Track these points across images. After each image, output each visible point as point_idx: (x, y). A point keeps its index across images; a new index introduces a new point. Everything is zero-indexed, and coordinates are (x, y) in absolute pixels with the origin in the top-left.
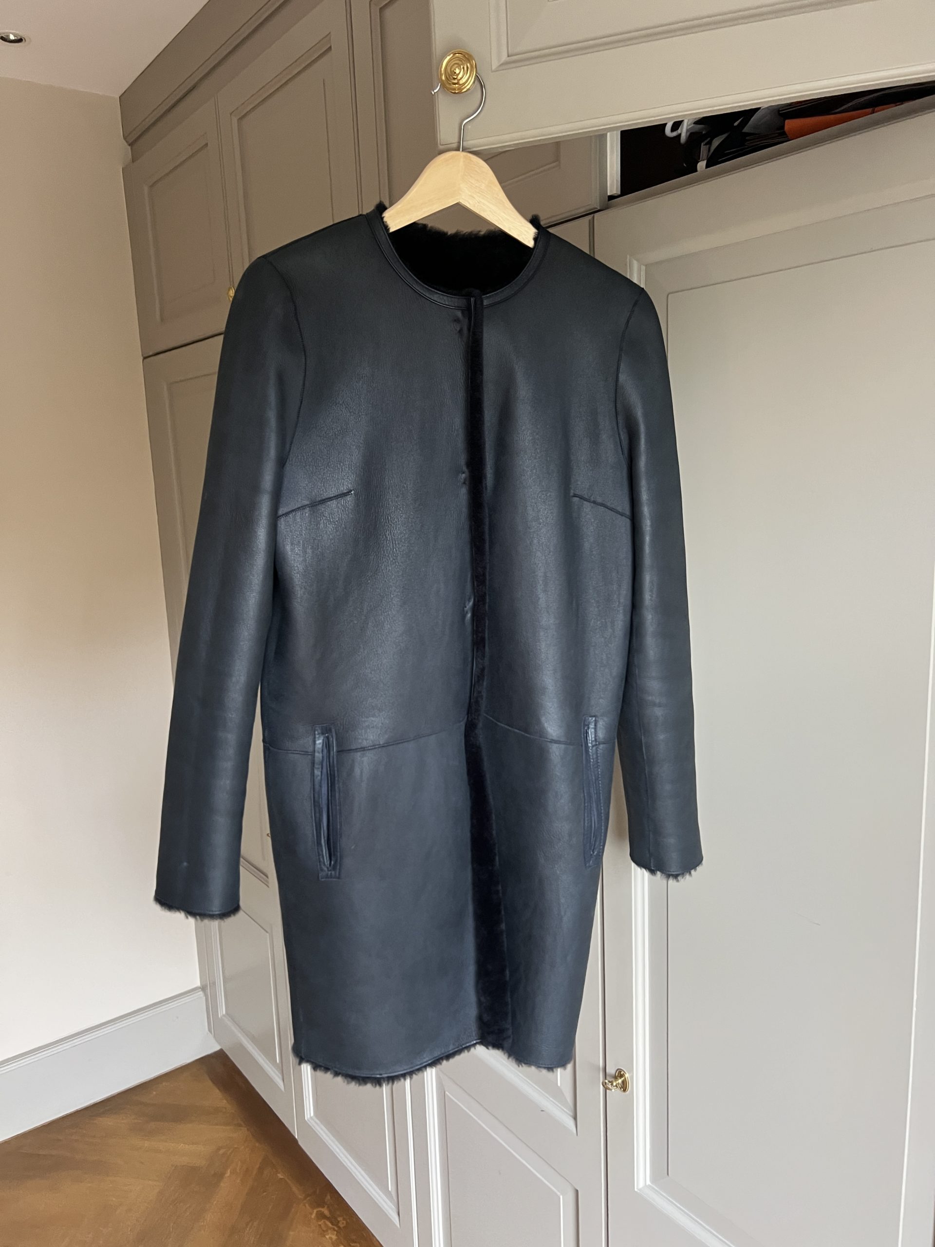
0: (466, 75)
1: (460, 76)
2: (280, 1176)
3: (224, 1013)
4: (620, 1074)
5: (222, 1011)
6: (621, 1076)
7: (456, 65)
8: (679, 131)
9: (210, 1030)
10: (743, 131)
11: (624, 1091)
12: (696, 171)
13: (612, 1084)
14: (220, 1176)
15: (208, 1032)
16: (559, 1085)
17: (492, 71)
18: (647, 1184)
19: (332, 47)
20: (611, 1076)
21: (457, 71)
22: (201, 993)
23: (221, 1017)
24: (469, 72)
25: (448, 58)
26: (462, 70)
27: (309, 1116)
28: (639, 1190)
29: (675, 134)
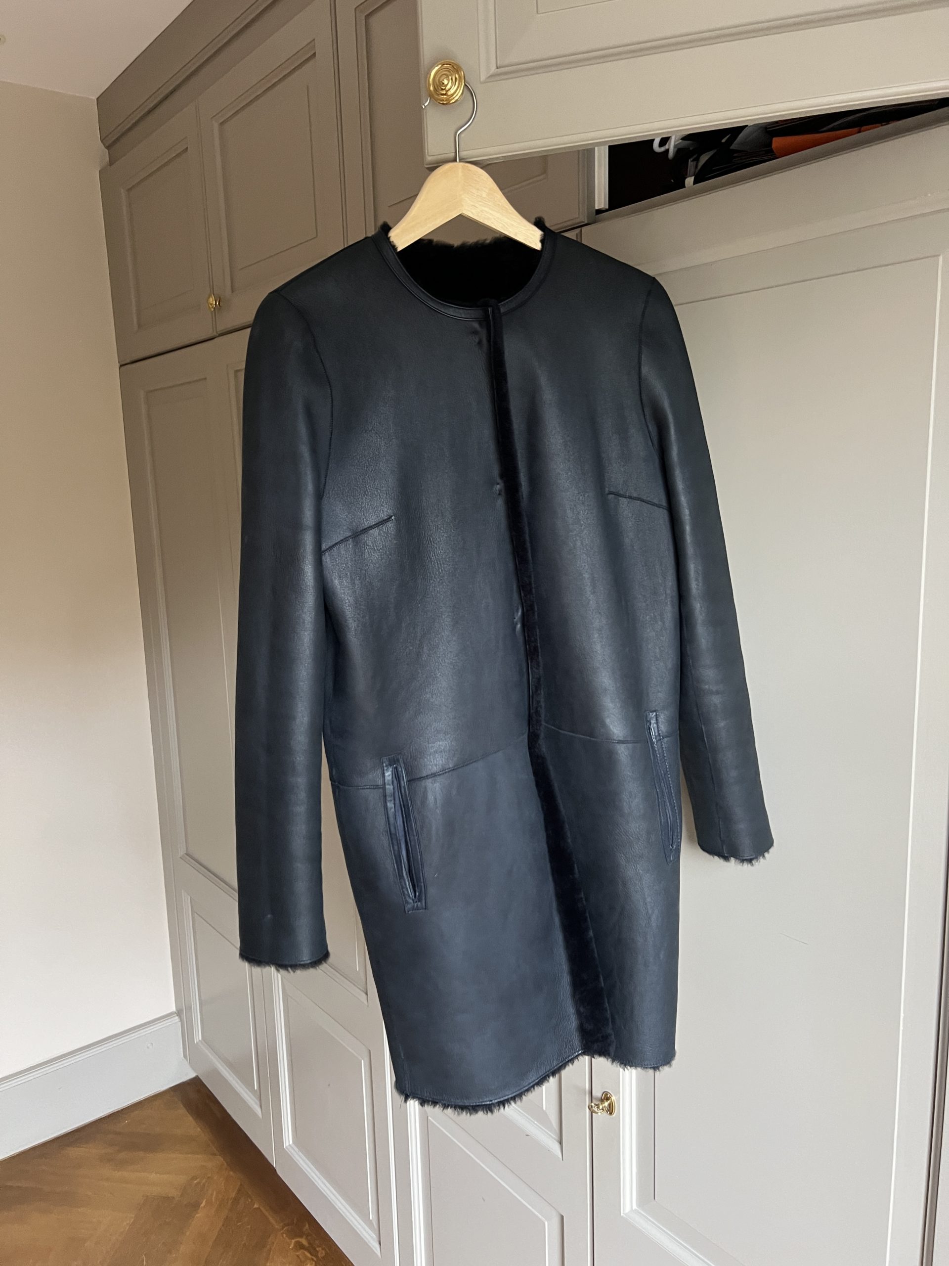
0: (455, 86)
1: (448, 87)
2: (256, 1206)
3: (200, 1039)
4: (606, 1097)
5: (198, 1037)
6: (608, 1099)
7: (445, 76)
8: (667, 147)
9: (185, 1056)
10: (731, 148)
11: (611, 1114)
12: (684, 187)
13: (598, 1108)
14: (196, 1206)
15: (183, 1058)
16: (544, 1109)
17: (481, 83)
18: (633, 1209)
19: (317, 54)
20: (597, 1099)
21: (446, 82)
22: (177, 1019)
23: (197, 1043)
24: (457, 83)
25: (437, 68)
26: (451, 81)
27: (287, 1144)
28: (626, 1215)
29: (662, 149)
